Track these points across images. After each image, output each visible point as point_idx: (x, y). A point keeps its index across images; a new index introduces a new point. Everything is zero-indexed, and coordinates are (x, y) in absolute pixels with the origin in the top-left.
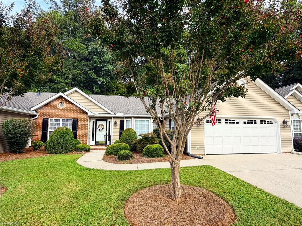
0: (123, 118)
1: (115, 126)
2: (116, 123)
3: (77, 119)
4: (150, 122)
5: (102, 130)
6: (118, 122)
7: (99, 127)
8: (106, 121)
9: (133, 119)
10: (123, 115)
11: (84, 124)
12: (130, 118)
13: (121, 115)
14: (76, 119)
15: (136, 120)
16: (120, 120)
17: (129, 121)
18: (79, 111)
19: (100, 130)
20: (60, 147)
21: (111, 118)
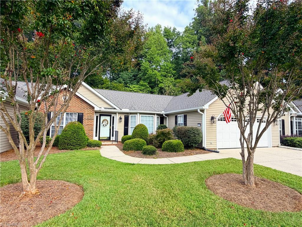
0: (128, 113)
1: (120, 122)
2: (121, 118)
3: (83, 113)
4: (155, 118)
5: (106, 125)
6: (123, 117)
7: (103, 122)
8: (110, 116)
9: (138, 114)
10: (129, 110)
11: (90, 119)
12: (136, 113)
13: (127, 110)
14: (81, 113)
15: (141, 116)
16: (125, 116)
17: (135, 117)
18: (84, 105)
19: (105, 125)
20: (75, 142)
21: (115, 113)
